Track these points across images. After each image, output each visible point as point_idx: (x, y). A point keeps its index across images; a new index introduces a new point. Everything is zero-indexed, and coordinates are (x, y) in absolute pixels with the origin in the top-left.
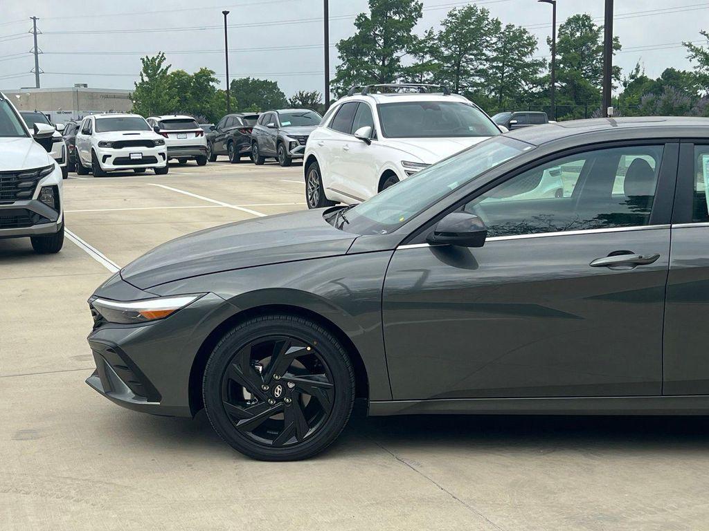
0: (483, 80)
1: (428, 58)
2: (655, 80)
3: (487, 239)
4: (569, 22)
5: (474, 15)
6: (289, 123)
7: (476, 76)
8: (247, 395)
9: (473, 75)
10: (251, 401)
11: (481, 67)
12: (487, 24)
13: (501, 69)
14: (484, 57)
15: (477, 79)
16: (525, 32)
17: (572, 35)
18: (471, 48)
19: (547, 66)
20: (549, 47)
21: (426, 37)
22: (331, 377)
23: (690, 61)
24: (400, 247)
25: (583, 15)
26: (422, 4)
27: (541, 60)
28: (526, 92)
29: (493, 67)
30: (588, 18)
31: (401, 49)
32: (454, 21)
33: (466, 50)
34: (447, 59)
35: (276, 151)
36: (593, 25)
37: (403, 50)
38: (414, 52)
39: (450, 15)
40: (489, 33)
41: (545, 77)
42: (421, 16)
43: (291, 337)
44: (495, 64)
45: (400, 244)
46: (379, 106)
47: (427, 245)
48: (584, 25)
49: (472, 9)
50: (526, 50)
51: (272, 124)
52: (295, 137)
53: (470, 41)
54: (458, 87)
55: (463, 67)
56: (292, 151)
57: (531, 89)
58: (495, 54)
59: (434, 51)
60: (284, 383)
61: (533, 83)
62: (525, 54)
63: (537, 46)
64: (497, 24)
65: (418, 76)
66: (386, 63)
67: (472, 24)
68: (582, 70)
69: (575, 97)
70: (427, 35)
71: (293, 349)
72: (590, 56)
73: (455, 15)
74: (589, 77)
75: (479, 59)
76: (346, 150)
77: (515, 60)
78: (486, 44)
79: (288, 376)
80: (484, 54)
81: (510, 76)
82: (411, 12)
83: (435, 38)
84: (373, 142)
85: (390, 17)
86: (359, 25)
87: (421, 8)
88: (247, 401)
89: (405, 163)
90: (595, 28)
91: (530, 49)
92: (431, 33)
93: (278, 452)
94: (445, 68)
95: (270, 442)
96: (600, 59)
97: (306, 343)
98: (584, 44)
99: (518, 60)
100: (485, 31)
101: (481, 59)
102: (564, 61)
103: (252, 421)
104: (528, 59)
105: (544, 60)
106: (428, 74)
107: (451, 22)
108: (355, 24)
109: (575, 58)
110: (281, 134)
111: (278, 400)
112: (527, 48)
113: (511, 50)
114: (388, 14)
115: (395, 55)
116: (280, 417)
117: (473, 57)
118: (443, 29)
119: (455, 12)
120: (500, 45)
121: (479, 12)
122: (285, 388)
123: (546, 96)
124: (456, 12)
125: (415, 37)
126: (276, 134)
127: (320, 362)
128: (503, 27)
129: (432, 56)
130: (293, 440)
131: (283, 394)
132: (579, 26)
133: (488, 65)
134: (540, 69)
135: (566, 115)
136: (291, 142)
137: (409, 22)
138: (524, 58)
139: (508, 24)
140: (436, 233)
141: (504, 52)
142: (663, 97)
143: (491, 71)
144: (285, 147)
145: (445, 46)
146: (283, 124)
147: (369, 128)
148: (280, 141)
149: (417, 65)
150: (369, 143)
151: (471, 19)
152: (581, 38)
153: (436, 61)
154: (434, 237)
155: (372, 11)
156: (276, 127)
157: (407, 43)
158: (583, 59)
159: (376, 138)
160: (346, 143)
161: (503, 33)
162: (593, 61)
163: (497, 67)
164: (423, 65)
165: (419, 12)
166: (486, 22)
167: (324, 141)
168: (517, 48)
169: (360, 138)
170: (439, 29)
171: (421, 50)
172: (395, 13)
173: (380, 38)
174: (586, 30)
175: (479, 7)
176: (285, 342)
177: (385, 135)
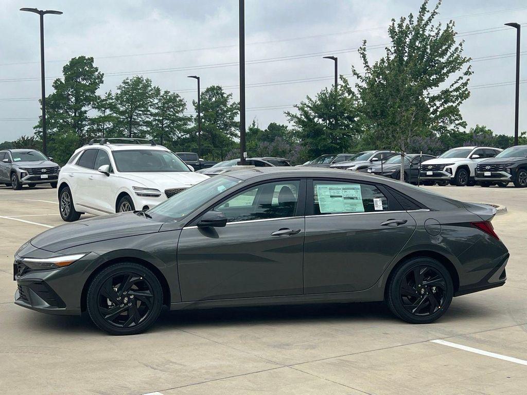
0: (149, 129)
1: (108, 112)
2: (264, 130)
3: (227, 223)
4: (208, 90)
5: (141, 83)
6: (19, 159)
7: (144, 126)
8: (109, 303)
9: (142, 125)
10: (111, 306)
11: (148, 119)
12: (151, 90)
13: (161, 122)
14: (149, 113)
15: (145, 128)
16: (178, 96)
17: (210, 99)
18: (139, 106)
19: (193, 120)
20: (194, 107)
21: (106, 97)
22: (152, 292)
23: (289, 122)
24: (184, 228)
25: (217, 86)
26: (103, 74)
27: (189, 116)
28: (179, 138)
29: (155, 120)
30: (220, 88)
31: (88, 105)
32: (126, 87)
33: (136, 108)
34: (122, 113)
35: (10, 179)
36: (224, 93)
37: (90, 106)
38: (99, 108)
39: (124, 83)
40: (151, 96)
41: (192, 128)
42: (102, 83)
43: (132, 273)
44: (157, 118)
45: (184, 227)
46: (113, 152)
47: (197, 227)
48: (217, 93)
49: (140, 79)
50: (178, 109)
51: (7, 160)
52: (25, 169)
53: (139, 101)
54: (131, 133)
55: (135, 119)
56: (23, 179)
57: (183, 136)
58: (157, 111)
59: (112, 107)
60: (128, 296)
61: (184, 132)
62: (178, 112)
63: (186, 107)
64: (158, 90)
65: (101, 125)
66: (77, 115)
67: (140, 89)
68: (217, 124)
69: (213, 142)
70: (107, 95)
71: (133, 279)
72: (222, 114)
73: (128, 82)
74: (221, 129)
75: (146, 114)
76: (91, 179)
77: (171, 115)
78: (150, 104)
79: (130, 292)
80: (149, 111)
81: (168, 126)
82: (95, 79)
83: (113, 98)
84: (111, 174)
85: (79, 82)
86: (56, 87)
87: (102, 77)
88: (109, 306)
89: (135, 188)
90: (225, 96)
91: (181, 108)
92: (110, 94)
93: (125, 330)
94: (122, 120)
95: (122, 326)
96: (229, 117)
97: (140, 275)
98: (218, 106)
99: (173, 115)
100: (149, 94)
101: (147, 114)
102: (205, 117)
103: (113, 316)
104: (180, 115)
105: (192, 116)
106: (110, 124)
107: (124, 87)
108: (53, 86)
109: (212, 116)
110: (14, 167)
111: (125, 304)
112: (179, 107)
113: (168, 108)
114: (78, 80)
115: (83, 109)
116: (125, 313)
117: (141, 112)
118: (119, 92)
119: (127, 81)
120: (160, 105)
121: (145, 81)
122: (129, 299)
123: (193, 141)
124: (129, 81)
125: (99, 98)
126: (10, 167)
127: (146, 284)
128: (162, 93)
129: (111, 110)
130: (133, 324)
131: (128, 302)
132: (214, 94)
133: (152, 118)
134: (189, 123)
135: (207, 154)
136: (22, 173)
137: (94, 86)
138: (177, 114)
139: (166, 90)
140: (202, 221)
141: (163, 110)
142: (273, 144)
143: (154, 123)
144: (17, 177)
145: (121, 104)
146: (15, 160)
147: (108, 166)
148: (13, 172)
149: (100, 117)
150: (108, 175)
151: (139, 86)
152: (216, 102)
153: (115, 115)
154: (200, 223)
155: (66, 77)
156: (10, 162)
157: (93, 101)
158: (217, 116)
159: (112, 171)
160: (91, 175)
161: (162, 96)
162: (224, 118)
163: (158, 120)
164: (105, 117)
165: (101, 79)
166: (150, 88)
167: (74, 174)
168: (172, 107)
169: (102, 172)
170: (115, 92)
171: (103, 106)
172: (83, 80)
173: (71, 97)
174: (219, 96)
175: (145, 78)
176: (129, 275)
177: (119, 170)
